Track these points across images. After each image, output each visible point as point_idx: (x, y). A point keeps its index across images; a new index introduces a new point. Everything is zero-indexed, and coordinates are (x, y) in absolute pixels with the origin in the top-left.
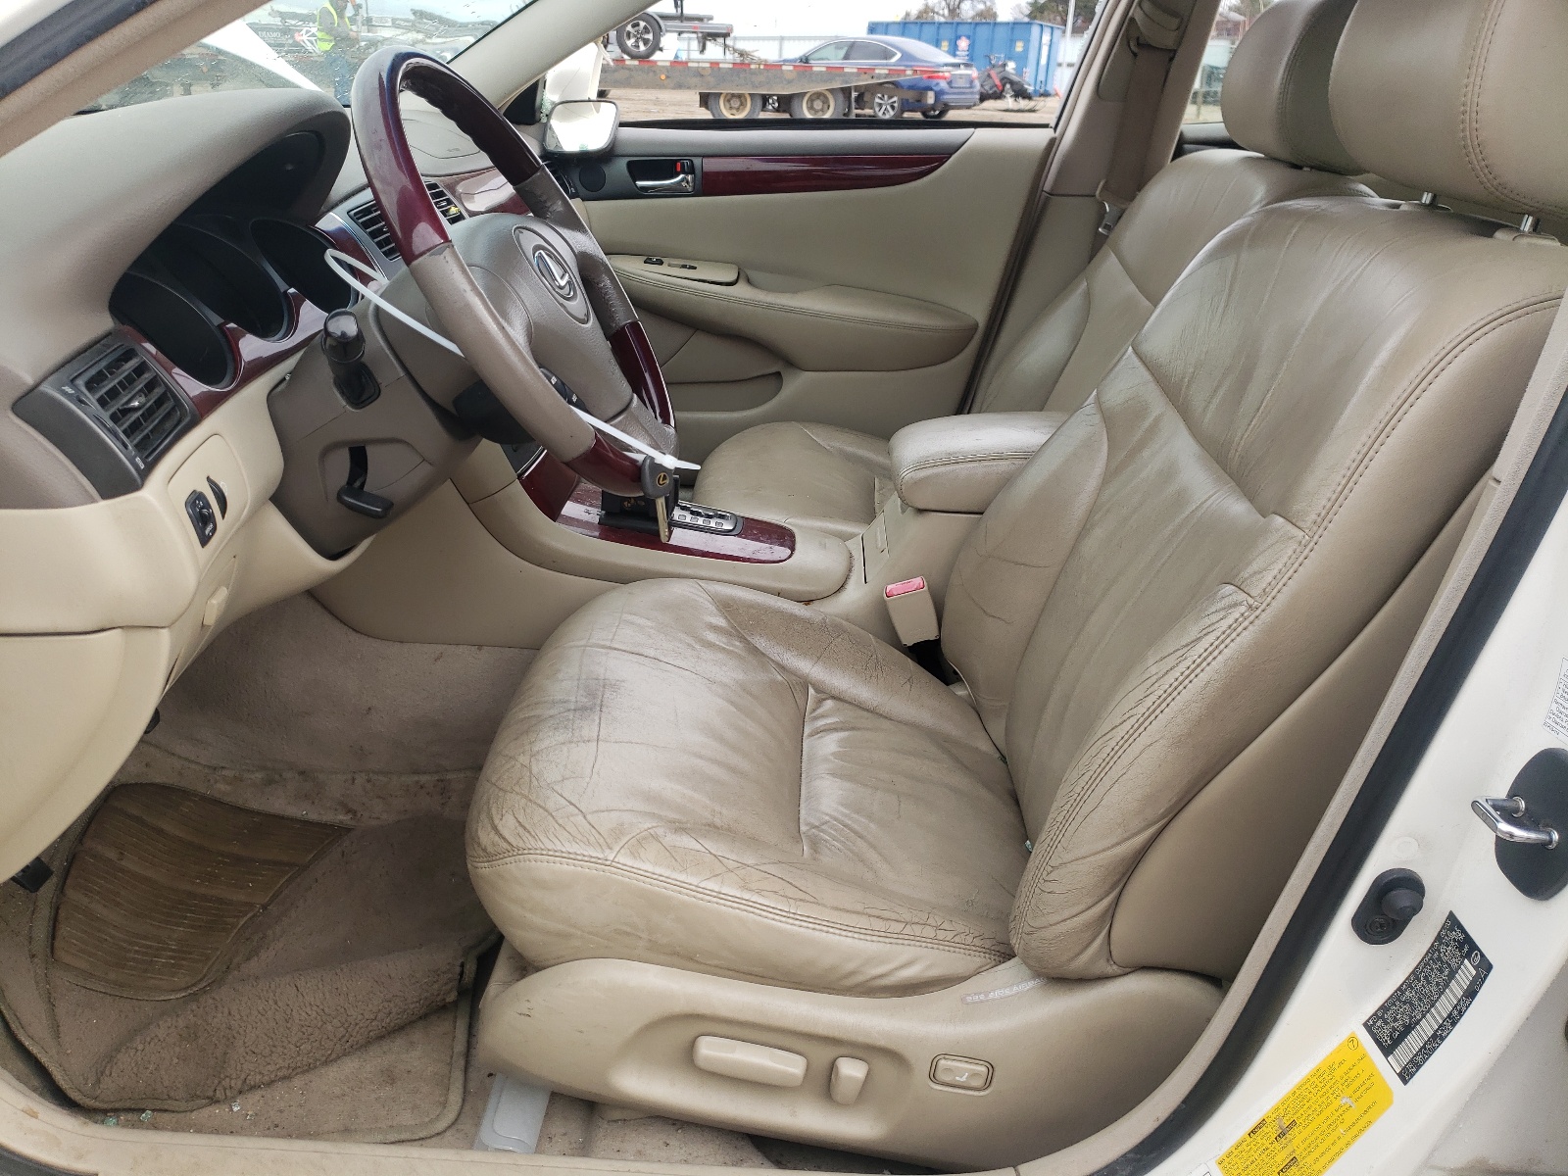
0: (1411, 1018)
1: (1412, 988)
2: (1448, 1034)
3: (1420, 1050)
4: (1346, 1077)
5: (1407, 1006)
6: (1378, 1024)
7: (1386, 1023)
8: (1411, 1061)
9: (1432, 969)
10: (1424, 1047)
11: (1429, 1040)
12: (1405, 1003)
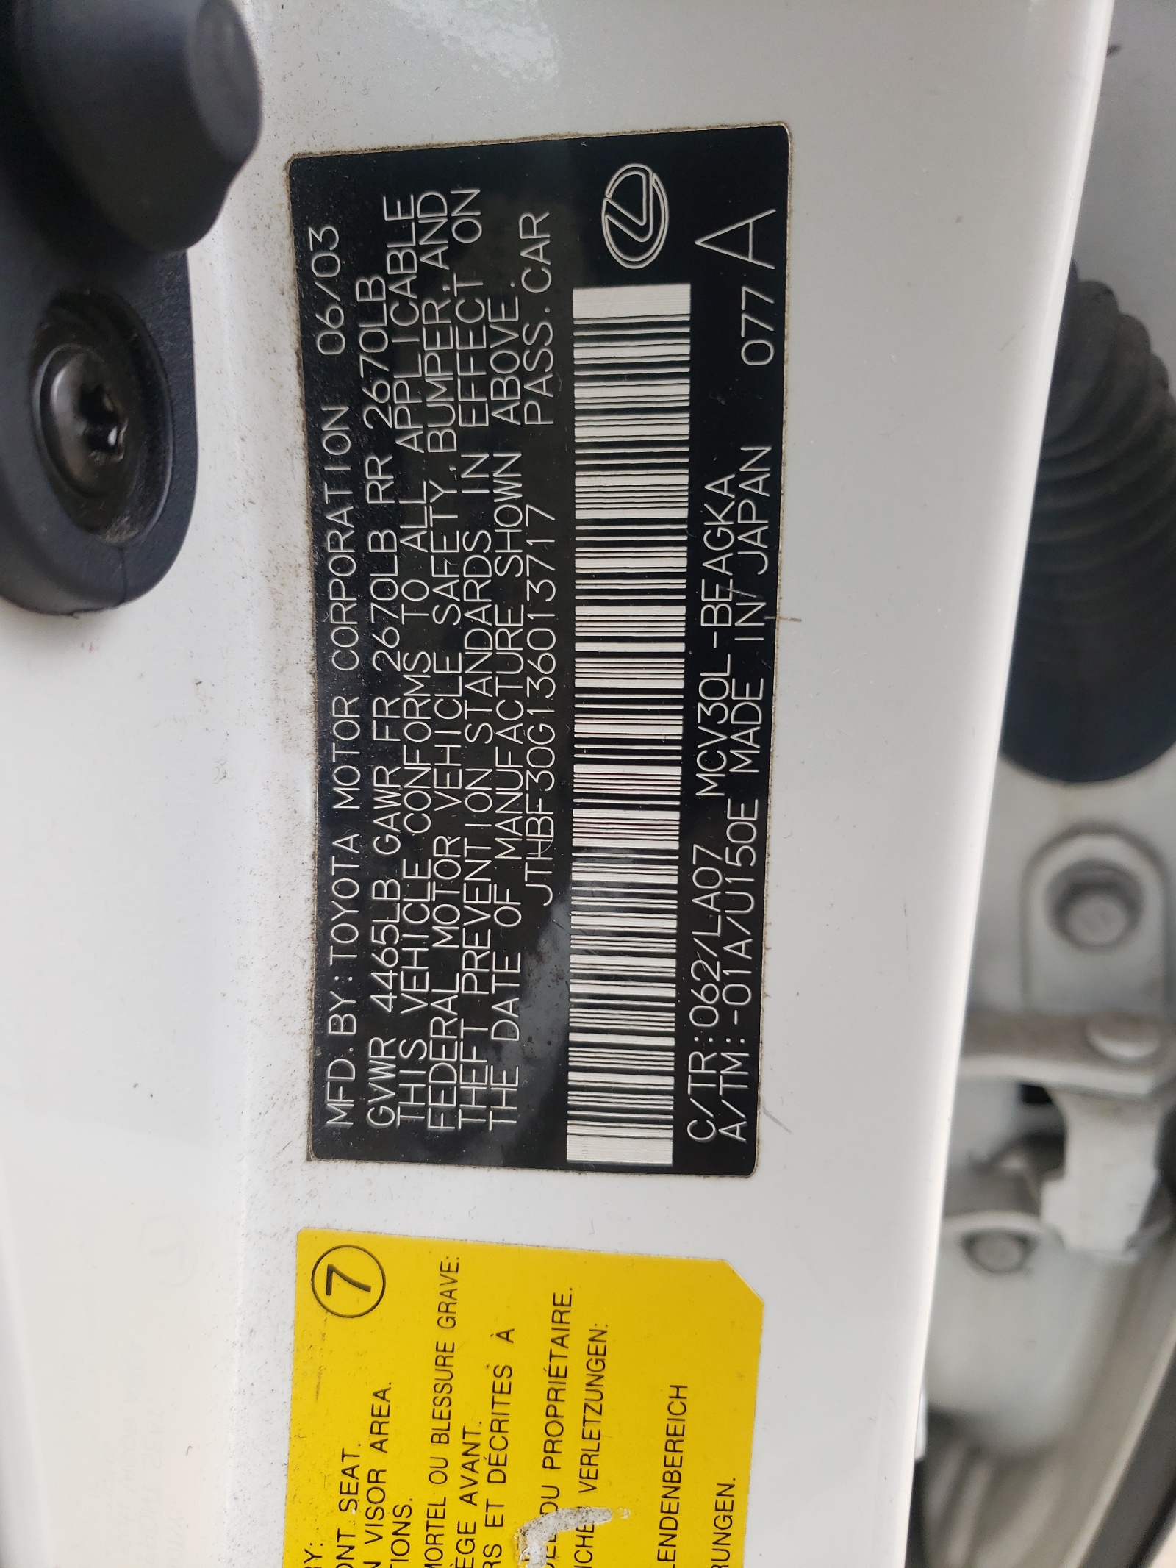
0: (505, 875)
1: (390, 755)
2: (764, 737)
3: (685, 953)
4: (454, 1451)
5: (444, 851)
6: (382, 1069)
7: (415, 1026)
8: (685, 1038)
9: (414, 564)
10: (690, 917)
11: (685, 868)
12: (416, 849)
